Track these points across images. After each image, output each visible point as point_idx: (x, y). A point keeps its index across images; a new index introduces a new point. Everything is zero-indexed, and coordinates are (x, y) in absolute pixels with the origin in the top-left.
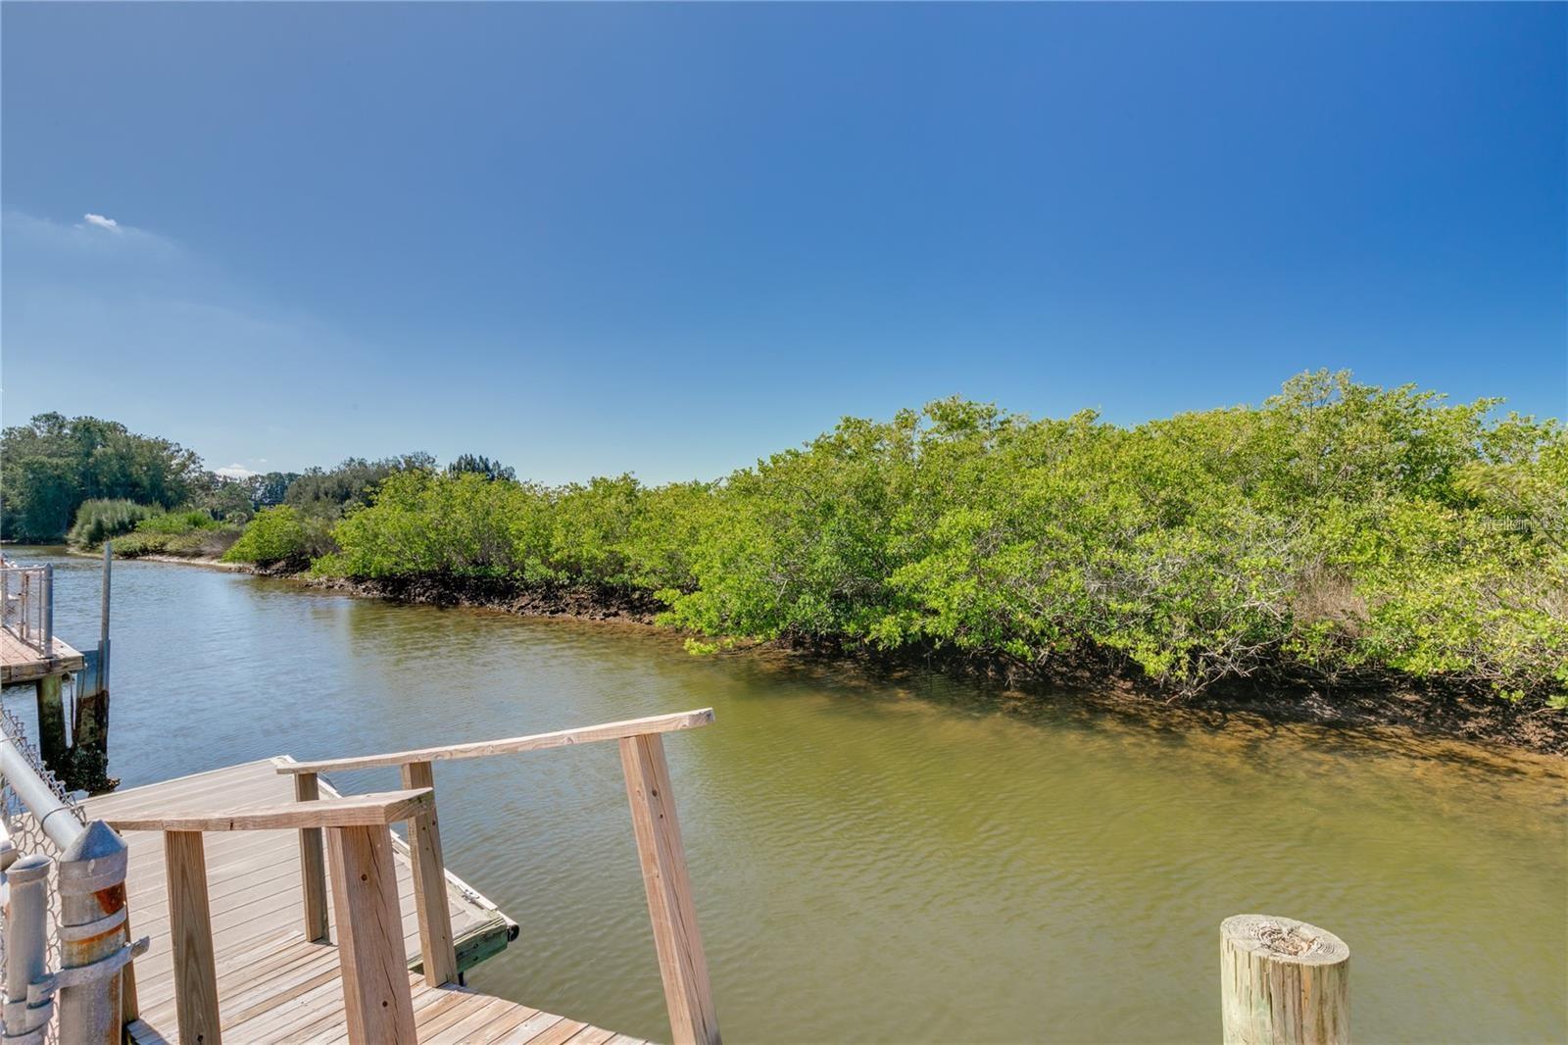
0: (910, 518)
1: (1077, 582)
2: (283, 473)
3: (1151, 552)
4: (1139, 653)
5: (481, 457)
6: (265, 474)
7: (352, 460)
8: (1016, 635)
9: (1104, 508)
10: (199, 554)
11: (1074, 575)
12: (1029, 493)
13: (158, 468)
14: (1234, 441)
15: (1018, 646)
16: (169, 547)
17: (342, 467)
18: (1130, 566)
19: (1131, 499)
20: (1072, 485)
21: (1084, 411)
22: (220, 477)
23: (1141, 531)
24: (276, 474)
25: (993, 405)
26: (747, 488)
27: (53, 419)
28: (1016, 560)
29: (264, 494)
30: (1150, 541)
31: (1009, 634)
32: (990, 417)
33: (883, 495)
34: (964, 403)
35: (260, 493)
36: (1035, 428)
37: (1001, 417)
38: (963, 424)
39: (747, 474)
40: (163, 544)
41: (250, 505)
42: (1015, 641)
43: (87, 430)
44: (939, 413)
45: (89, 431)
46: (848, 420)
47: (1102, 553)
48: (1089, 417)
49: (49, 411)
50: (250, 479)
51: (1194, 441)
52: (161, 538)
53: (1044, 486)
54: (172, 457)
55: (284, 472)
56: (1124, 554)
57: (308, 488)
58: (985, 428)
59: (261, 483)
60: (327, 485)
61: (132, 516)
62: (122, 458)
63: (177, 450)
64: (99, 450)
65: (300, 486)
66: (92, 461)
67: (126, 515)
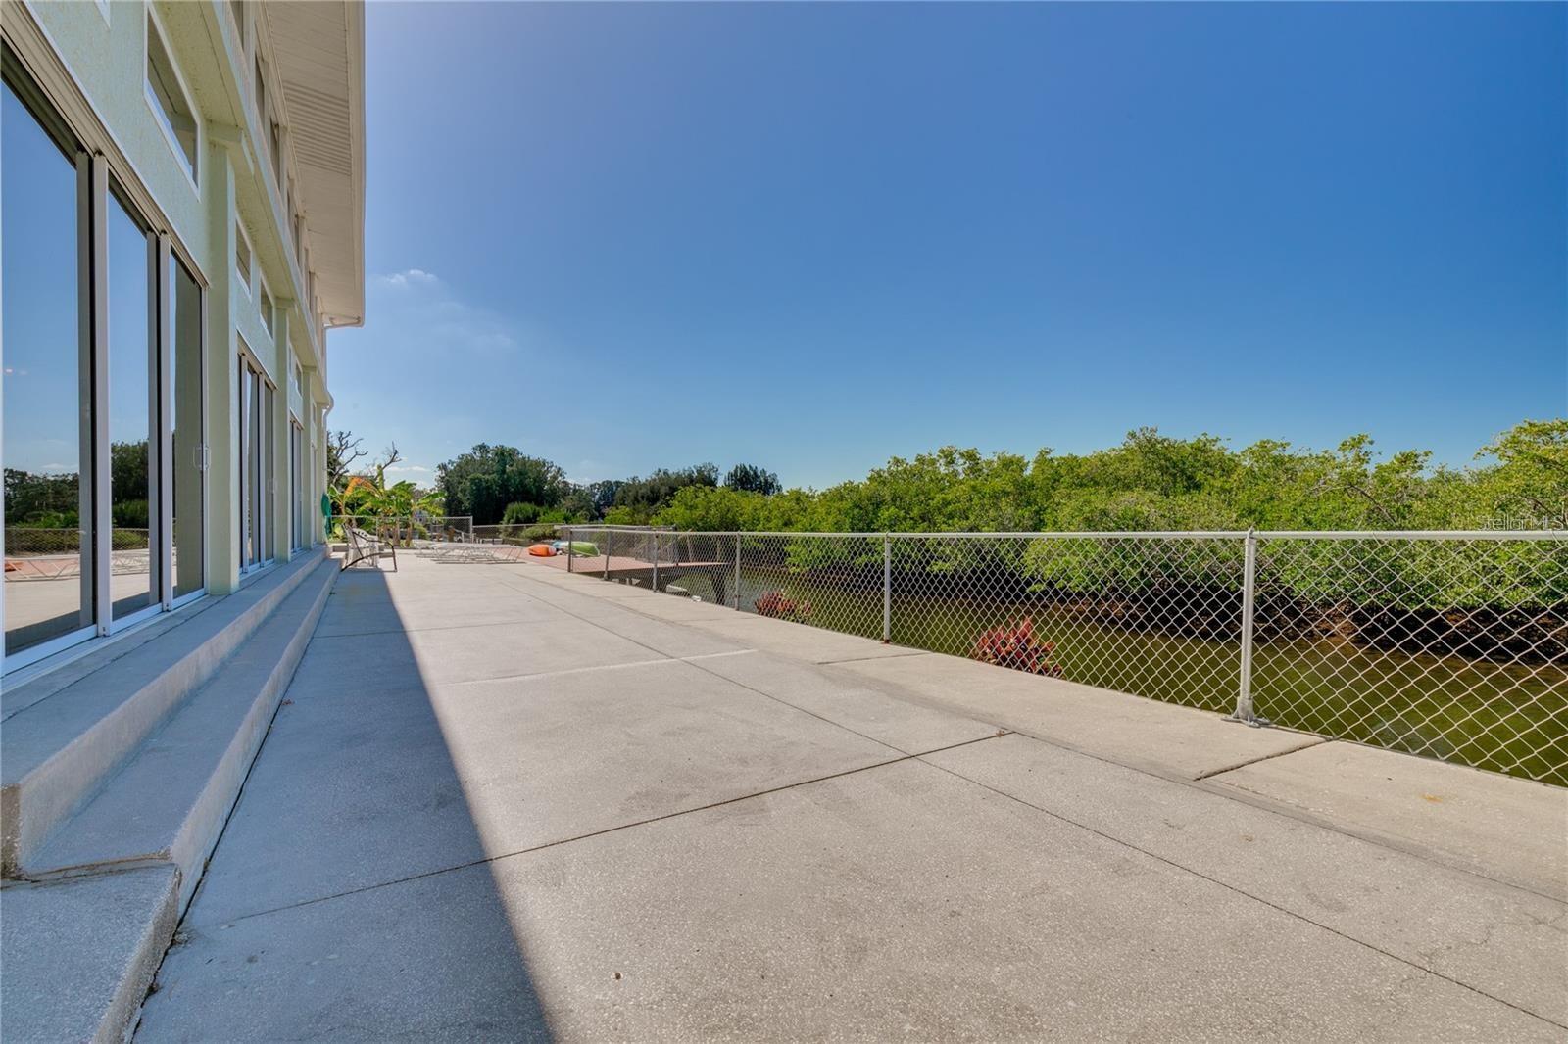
5: (750, 467)
6: (600, 482)
7: (660, 471)
13: (540, 479)
17: (653, 476)
22: (573, 485)
27: (483, 447)
29: (600, 497)
35: (597, 496)
41: (591, 506)
43: (502, 454)
45: (504, 455)
49: (481, 443)
50: (591, 486)
54: (548, 471)
55: (613, 480)
57: (630, 493)
59: (598, 489)
60: (643, 490)
61: (534, 514)
62: (521, 474)
63: (551, 467)
64: (508, 469)
65: (625, 492)
66: (505, 476)
67: (531, 513)
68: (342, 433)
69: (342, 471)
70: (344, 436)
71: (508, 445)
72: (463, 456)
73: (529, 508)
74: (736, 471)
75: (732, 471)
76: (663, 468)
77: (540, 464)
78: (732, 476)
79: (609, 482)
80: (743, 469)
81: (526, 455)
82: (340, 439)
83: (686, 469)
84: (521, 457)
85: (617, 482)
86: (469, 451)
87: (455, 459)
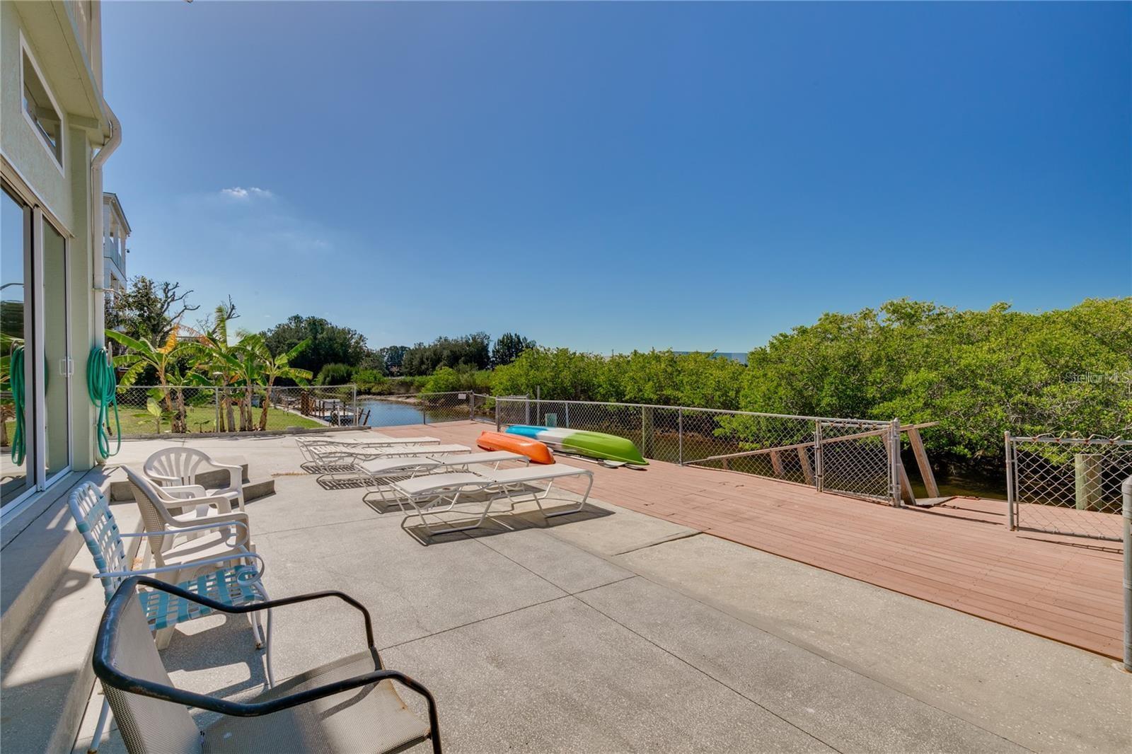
0: (882, 376)
1: (1000, 414)
3: (1054, 396)
4: (1046, 454)
5: (516, 335)
6: (388, 347)
7: (441, 338)
8: (960, 443)
9: (1019, 371)
10: (391, 394)
11: (999, 410)
12: (963, 362)
13: (345, 345)
14: (1123, 324)
15: (960, 449)
16: (373, 390)
17: (436, 342)
18: (1040, 404)
19: (1038, 364)
20: (995, 356)
21: (999, 304)
23: (1047, 384)
25: (932, 303)
26: (761, 359)
27: (297, 319)
28: (958, 401)
29: (389, 359)
30: (1054, 390)
31: (953, 441)
32: (930, 311)
33: (860, 362)
34: (911, 303)
35: (386, 358)
36: (960, 317)
37: (937, 311)
38: (910, 316)
39: (764, 350)
40: (370, 389)
41: (384, 366)
42: (958, 447)
43: (314, 324)
44: (891, 309)
45: (316, 325)
46: (827, 315)
47: (1020, 396)
48: (1002, 308)
49: (295, 315)
51: (1089, 324)
52: (368, 386)
53: (975, 357)
54: (352, 338)
55: (399, 345)
56: (1035, 397)
57: (417, 356)
58: (927, 318)
59: (386, 352)
60: (428, 353)
61: (347, 373)
62: (330, 339)
63: (355, 334)
64: (319, 336)
65: (412, 354)
66: (317, 342)
67: (345, 372)
68: (167, 285)
69: (168, 328)
70: (170, 287)
71: (318, 316)
72: (280, 325)
73: (342, 368)
74: (503, 338)
75: (501, 338)
76: (443, 336)
77: (346, 332)
78: (501, 342)
79: (395, 347)
80: (509, 337)
81: (334, 324)
82: (166, 291)
83: (464, 336)
84: (329, 326)
85: (402, 347)
86: (286, 321)
87: (273, 328)
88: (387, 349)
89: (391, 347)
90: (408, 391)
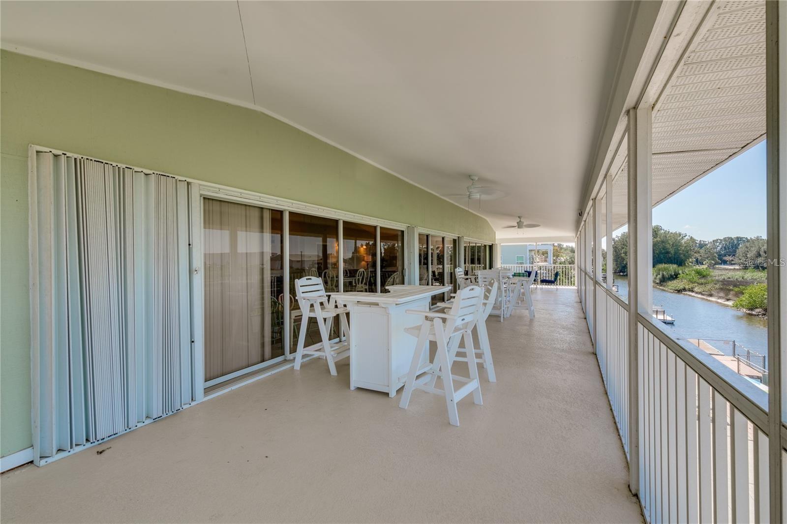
2: (733, 237)
6: (722, 238)
10: (711, 295)
13: (676, 245)
16: (696, 290)
22: (697, 241)
24: (729, 238)
29: (721, 248)
35: (719, 248)
40: (693, 288)
41: (715, 256)
50: (713, 241)
52: (691, 286)
59: (720, 243)
61: (675, 272)
62: (663, 242)
65: (747, 247)
67: (673, 271)
73: (672, 268)
77: (677, 235)
85: (738, 238)
88: (721, 240)
89: (725, 239)
90: (727, 295)
